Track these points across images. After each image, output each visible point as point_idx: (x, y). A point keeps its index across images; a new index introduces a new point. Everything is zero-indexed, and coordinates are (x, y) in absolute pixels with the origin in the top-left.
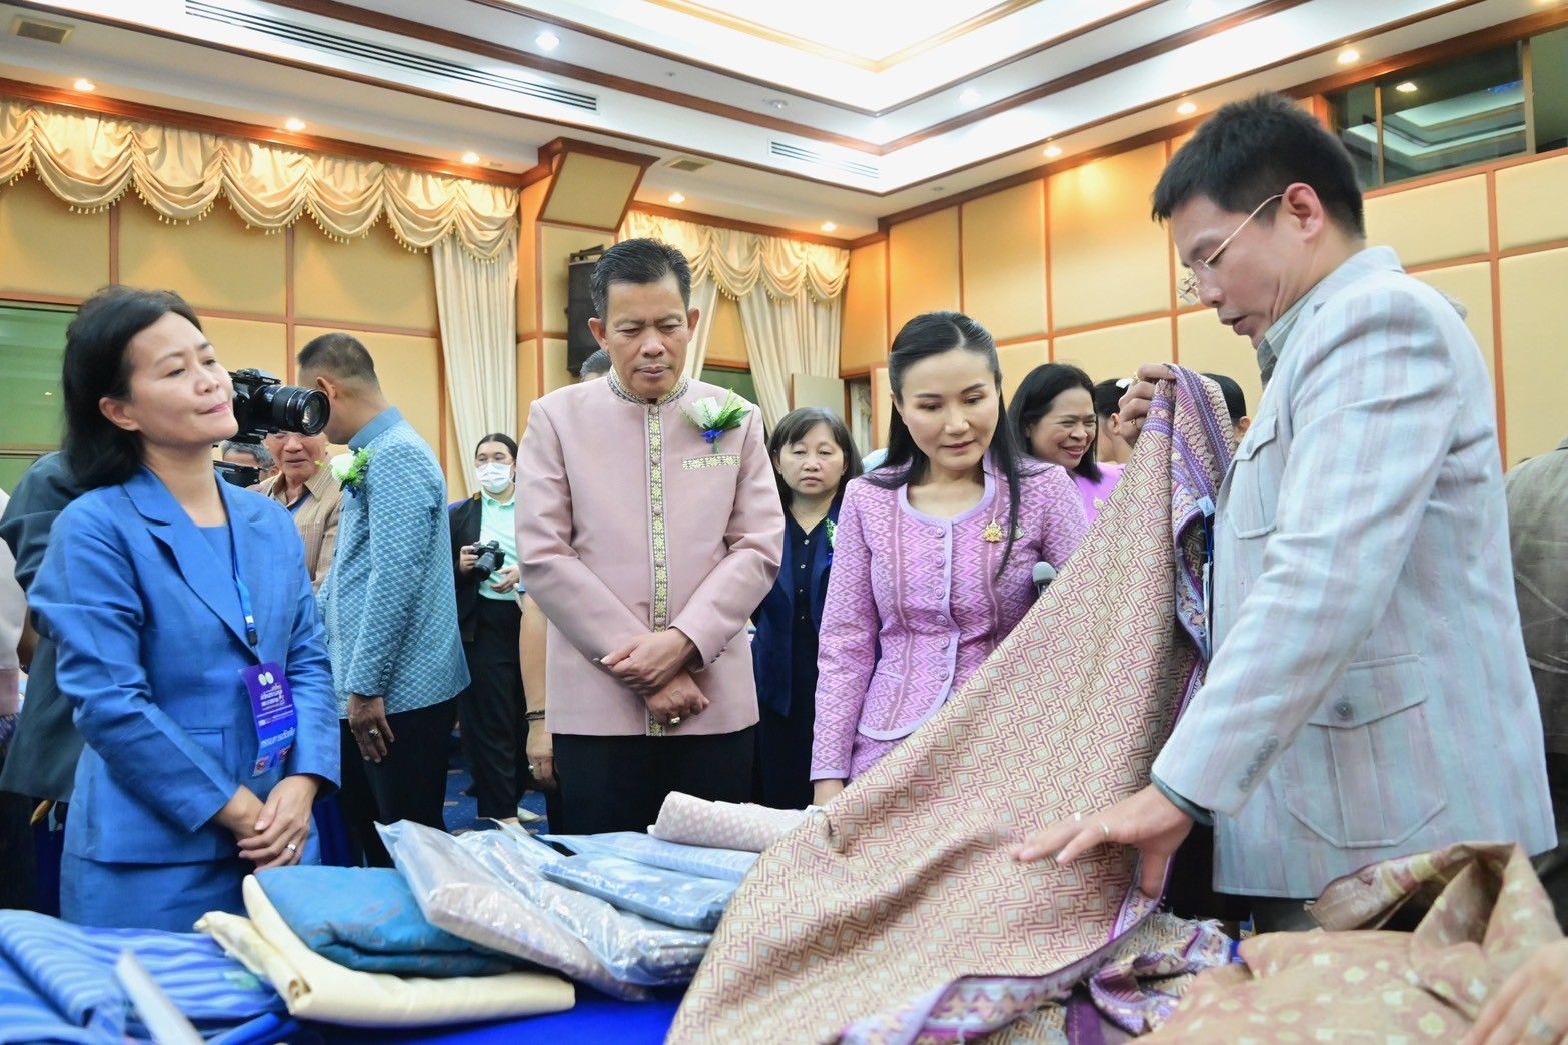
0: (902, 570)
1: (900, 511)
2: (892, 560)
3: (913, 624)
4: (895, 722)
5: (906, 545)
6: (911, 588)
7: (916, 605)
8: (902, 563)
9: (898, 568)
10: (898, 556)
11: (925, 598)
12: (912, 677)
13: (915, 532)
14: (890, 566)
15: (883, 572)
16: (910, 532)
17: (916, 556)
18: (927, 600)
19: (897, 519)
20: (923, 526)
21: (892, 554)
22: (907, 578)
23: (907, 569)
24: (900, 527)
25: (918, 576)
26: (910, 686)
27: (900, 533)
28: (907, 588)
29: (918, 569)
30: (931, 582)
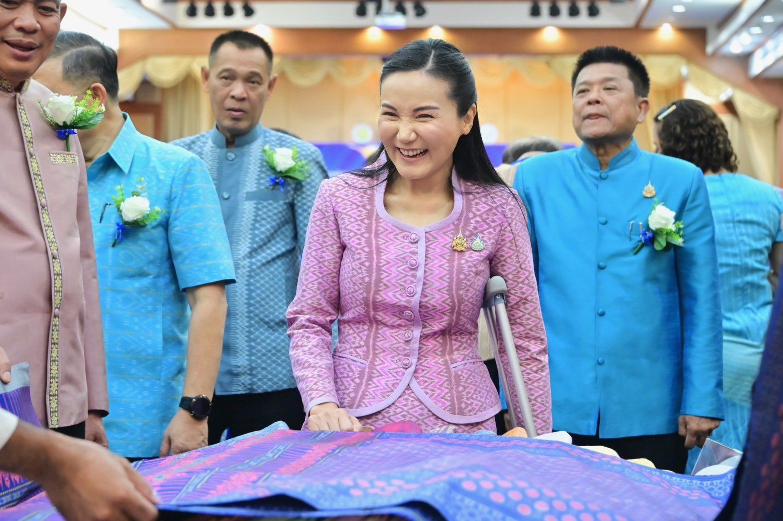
0: (379, 269)
1: (377, 215)
2: (370, 259)
3: (380, 316)
4: (360, 401)
5: (382, 247)
6: (385, 285)
7: (388, 300)
8: (378, 262)
9: (375, 267)
10: (375, 256)
11: (397, 294)
12: (376, 363)
13: (391, 236)
14: (367, 264)
15: (360, 268)
16: (386, 236)
17: (393, 257)
18: (398, 296)
19: (374, 222)
20: (398, 231)
21: (370, 253)
22: (382, 276)
23: (383, 268)
24: (377, 230)
25: (393, 275)
26: (375, 371)
27: (377, 235)
28: (381, 284)
29: (393, 269)
30: (405, 282)
